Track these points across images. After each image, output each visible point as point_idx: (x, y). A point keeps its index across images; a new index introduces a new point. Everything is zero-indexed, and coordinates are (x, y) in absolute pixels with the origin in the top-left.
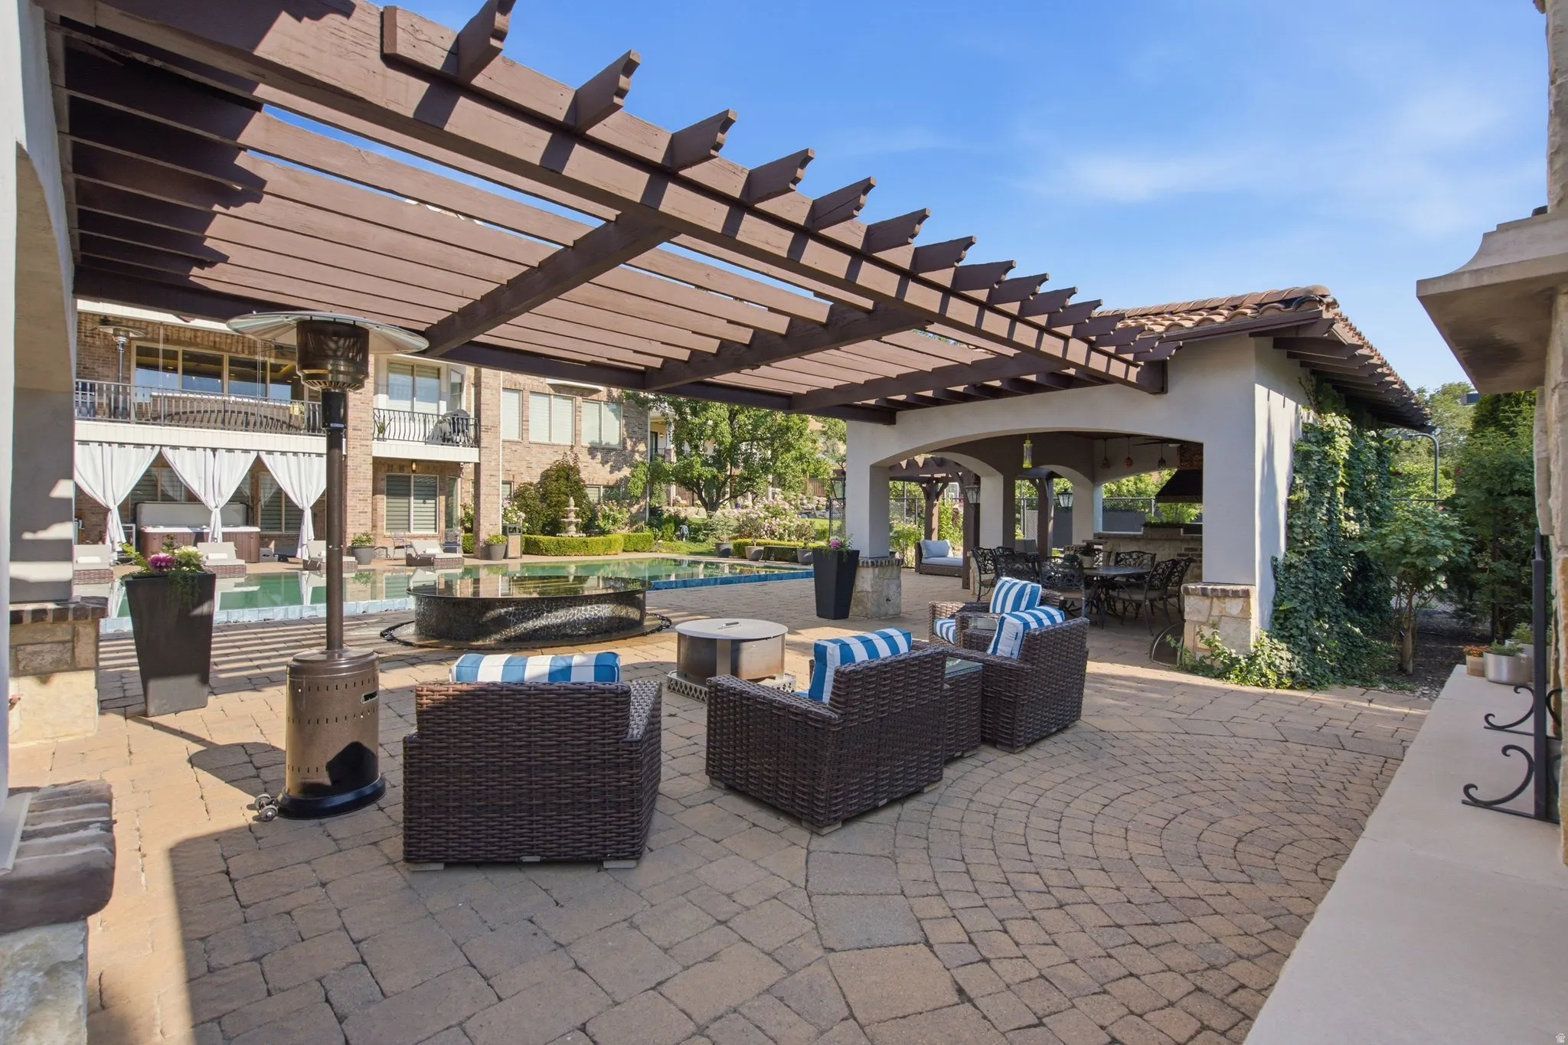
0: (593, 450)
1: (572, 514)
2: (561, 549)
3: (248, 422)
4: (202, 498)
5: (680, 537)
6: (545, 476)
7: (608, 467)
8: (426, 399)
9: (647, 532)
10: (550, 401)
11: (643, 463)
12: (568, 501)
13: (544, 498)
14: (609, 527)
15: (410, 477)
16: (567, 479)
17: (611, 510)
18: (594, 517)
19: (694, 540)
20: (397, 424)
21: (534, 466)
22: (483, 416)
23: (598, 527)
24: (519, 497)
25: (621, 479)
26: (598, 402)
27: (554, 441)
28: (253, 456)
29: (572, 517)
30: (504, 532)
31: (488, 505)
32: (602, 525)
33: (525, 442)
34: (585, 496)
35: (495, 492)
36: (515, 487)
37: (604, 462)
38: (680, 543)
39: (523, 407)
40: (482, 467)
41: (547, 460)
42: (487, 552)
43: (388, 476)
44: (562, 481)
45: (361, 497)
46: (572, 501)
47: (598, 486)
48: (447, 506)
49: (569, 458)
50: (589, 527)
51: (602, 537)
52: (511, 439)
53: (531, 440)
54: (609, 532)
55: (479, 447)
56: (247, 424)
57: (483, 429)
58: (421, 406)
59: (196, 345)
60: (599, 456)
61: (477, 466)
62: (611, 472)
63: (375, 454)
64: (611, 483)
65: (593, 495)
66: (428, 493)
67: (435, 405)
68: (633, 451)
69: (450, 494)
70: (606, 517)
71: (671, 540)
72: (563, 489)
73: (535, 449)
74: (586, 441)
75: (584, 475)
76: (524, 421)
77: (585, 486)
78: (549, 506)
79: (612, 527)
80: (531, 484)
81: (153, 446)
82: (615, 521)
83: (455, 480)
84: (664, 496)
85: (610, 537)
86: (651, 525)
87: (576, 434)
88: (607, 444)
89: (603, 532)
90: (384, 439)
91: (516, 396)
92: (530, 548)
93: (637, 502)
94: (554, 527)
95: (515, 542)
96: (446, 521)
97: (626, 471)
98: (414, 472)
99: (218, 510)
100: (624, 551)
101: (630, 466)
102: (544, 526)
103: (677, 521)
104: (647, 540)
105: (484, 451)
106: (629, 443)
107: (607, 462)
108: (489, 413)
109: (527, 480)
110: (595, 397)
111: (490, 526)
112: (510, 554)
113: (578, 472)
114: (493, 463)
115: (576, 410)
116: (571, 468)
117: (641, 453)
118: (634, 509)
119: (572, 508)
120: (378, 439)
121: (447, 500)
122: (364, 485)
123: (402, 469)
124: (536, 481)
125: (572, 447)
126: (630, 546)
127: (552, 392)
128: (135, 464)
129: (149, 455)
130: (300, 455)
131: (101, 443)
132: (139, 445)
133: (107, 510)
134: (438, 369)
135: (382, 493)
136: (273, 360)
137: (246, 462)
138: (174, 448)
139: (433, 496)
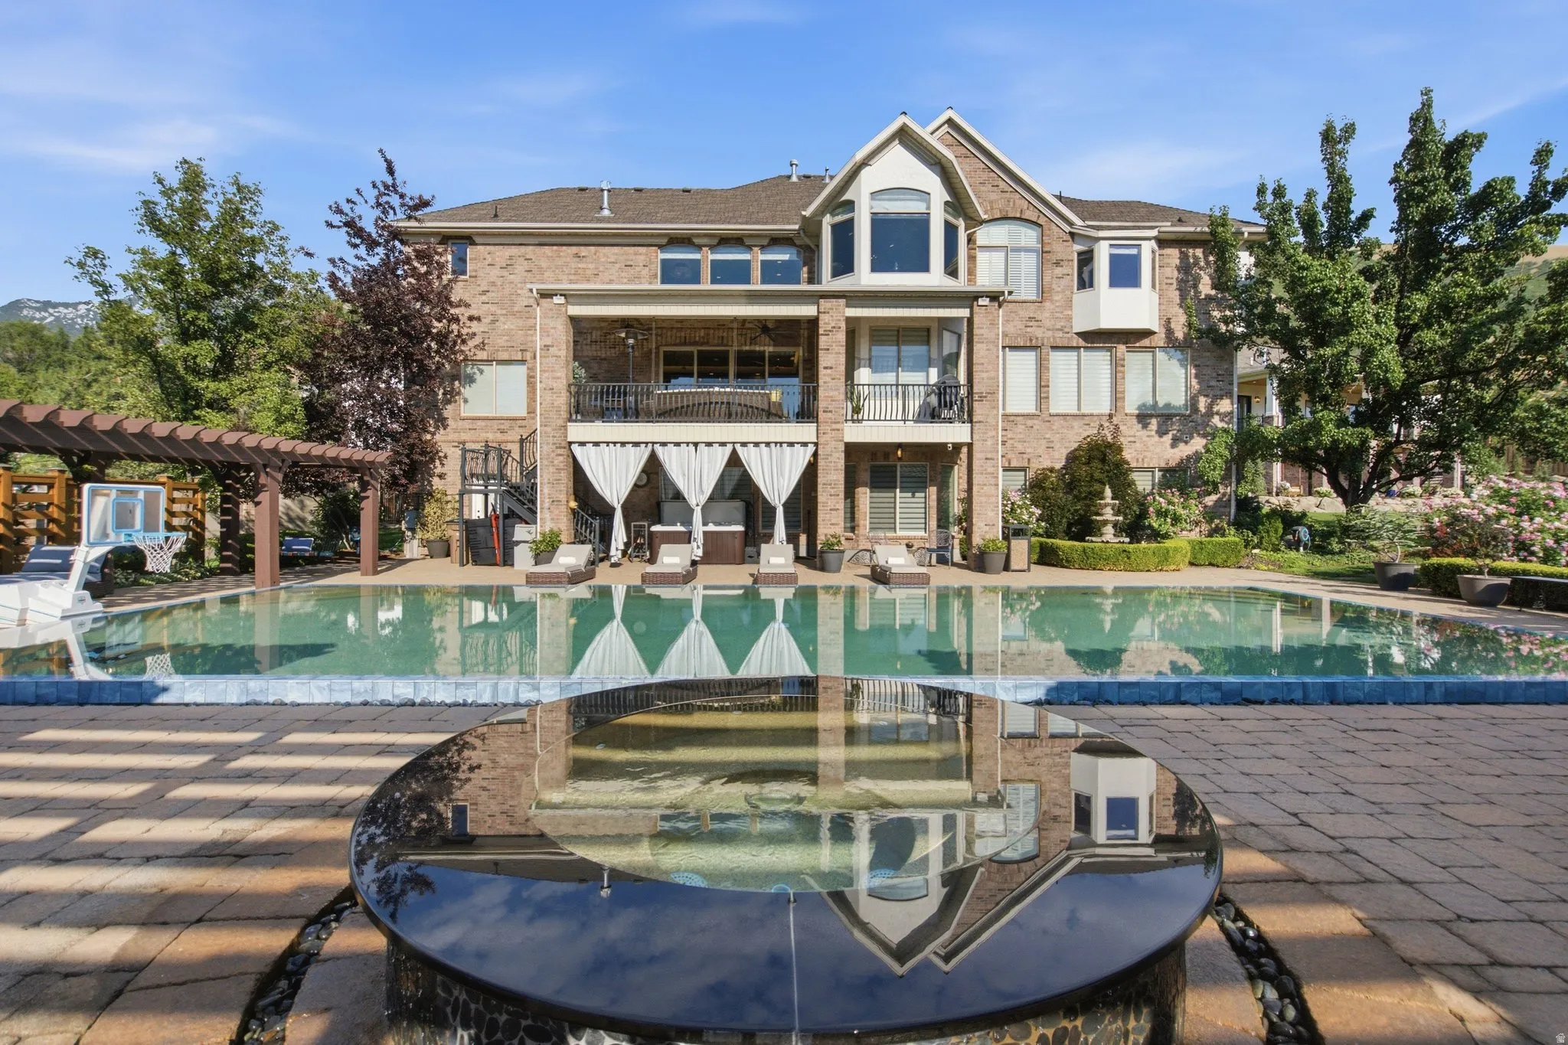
0: (1143, 418)
1: (1108, 511)
2: (1089, 562)
3: (731, 413)
4: (686, 496)
5: (1294, 545)
6: (1072, 458)
7: (1168, 439)
8: (913, 369)
9: (1232, 536)
10: (1079, 357)
11: (1226, 431)
12: (1102, 492)
13: (1070, 487)
14: (1166, 527)
15: (896, 466)
16: (1103, 460)
17: (1170, 503)
18: (1143, 514)
19: (1321, 550)
20: (872, 402)
21: (1057, 446)
22: (975, 381)
23: (1150, 527)
24: (1037, 488)
25: (1189, 458)
26: (1151, 349)
27: (1084, 410)
28: (729, 449)
29: (1108, 514)
30: (1006, 538)
31: (983, 499)
32: (1155, 525)
33: (1045, 416)
34: (1131, 484)
35: (993, 481)
36: (1031, 474)
37: (1161, 433)
38: (1293, 554)
39: (1042, 367)
40: (975, 448)
41: (1074, 437)
42: (978, 561)
43: (872, 467)
44: (1096, 464)
45: (833, 491)
46: (1108, 492)
47: (1151, 470)
48: (939, 500)
49: (1106, 432)
50: (1135, 528)
51: (1154, 545)
52: (1026, 411)
53: (1052, 411)
54: (1166, 536)
55: (971, 421)
56: (730, 415)
57: (976, 397)
58: (906, 377)
59: (707, 343)
60: (1154, 423)
61: (970, 446)
62: (1173, 446)
63: (848, 439)
64: (1173, 463)
65: (1143, 483)
66: (915, 484)
67: (924, 374)
68: (1210, 413)
69: (943, 487)
70: (1161, 514)
71: (1276, 550)
72: (1097, 475)
73: (1058, 423)
74: (1131, 406)
75: (1127, 454)
76: (1042, 387)
77: (1131, 470)
78: (1077, 498)
79: (1172, 529)
80: (1052, 470)
81: (647, 443)
82: (1176, 520)
83: (952, 468)
84: (1261, 482)
85: (1168, 543)
86: (1238, 525)
87: (1117, 396)
88: (1168, 406)
89: (1156, 536)
90: (859, 421)
91: (1030, 357)
92: (1046, 557)
93: (1215, 490)
94: (1084, 527)
95: (1020, 549)
96: (939, 520)
97: (1198, 444)
98: (900, 459)
99: (699, 508)
100: (1192, 564)
101: (1204, 436)
102: (1070, 525)
103: (1290, 520)
104: (1233, 548)
105: (977, 426)
106: (1203, 403)
107: (1166, 433)
108: (985, 375)
109: (1047, 464)
110: (1146, 342)
111: (987, 527)
112: (1014, 566)
113: (1120, 450)
114: (989, 443)
115: (1117, 366)
116: (1109, 446)
117: (1223, 416)
118: (1210, 500)
119: (1109, 500)
120: (853, 421)
121: (939, 492)
122: (835, 477)
123: (886, 456)
124: (1058, 466)
125: (1111, 416)
126: (1202, 558)
127: (1082, 343)
128: (633, 464)
129: (644, 453)
130: (773, 445)
131: (608, 443)
132: (636, 444)
133: (613, 509)
134: (928, 330)
135: (865, 485)
136: (771, 349)
137: (722, 456)
138: (664, 444)
139: (923, 488)
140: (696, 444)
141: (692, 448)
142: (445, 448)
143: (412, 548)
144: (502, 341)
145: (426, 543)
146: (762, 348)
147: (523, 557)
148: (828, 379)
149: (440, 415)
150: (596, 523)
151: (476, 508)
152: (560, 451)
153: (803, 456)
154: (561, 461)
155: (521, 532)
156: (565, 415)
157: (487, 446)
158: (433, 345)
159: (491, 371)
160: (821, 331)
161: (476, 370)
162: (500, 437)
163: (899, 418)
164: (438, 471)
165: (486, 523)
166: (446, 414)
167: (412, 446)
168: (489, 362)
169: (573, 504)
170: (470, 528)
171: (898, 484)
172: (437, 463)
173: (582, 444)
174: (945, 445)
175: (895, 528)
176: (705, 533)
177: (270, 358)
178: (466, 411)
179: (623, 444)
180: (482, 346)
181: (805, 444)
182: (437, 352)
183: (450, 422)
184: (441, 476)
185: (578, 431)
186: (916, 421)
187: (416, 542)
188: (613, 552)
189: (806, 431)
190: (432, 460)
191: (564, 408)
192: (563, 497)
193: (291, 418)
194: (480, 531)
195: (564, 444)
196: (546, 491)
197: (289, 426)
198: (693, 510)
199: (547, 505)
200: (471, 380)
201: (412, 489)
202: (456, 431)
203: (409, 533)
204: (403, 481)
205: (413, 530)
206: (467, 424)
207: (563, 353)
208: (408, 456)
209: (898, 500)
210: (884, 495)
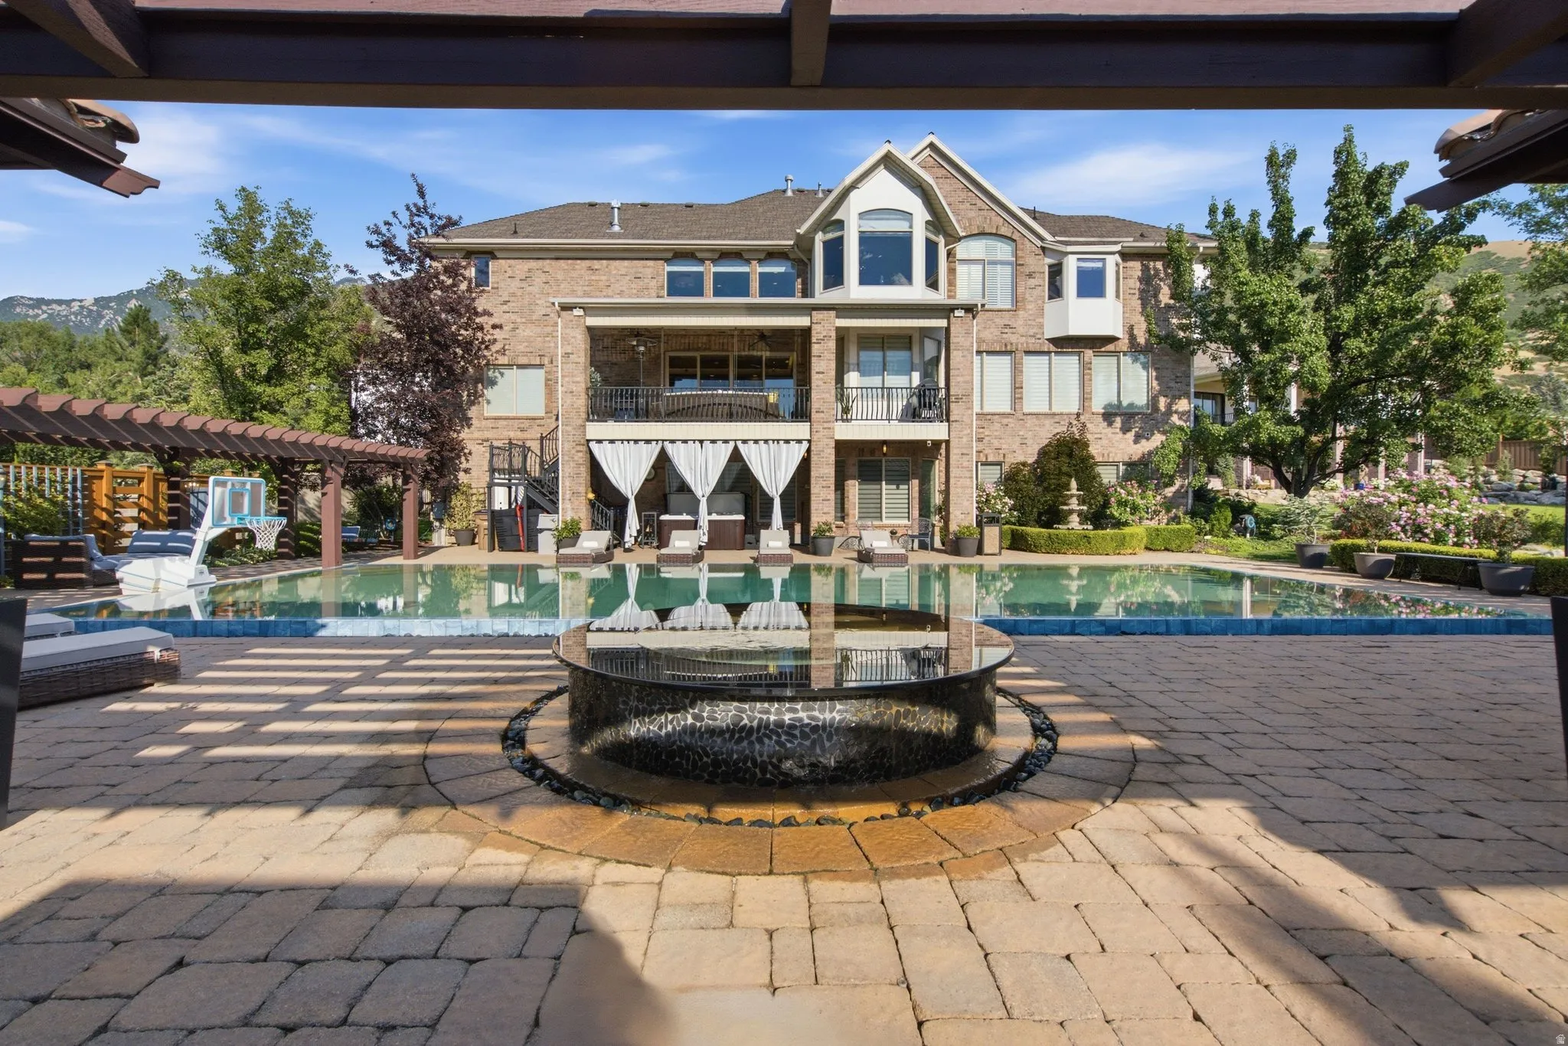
0: (1108, 416)
1: (1074, 500)
2: (1055, 546)
3: (732, 414)
4: (693, 488)
5: (1242, 532)
6: (1043, 453)
7: (1131, 435)
8: (898, 373)
9: (1187, 524)
10: (1050, 360)
11: (1181, 429)
12: (1068, 484)
13: (1041, 479)
14: (1127, 516)
15: (881, 461)
16: (1070, 455)
17: (1129, 494)
18: (1106, 504)
19: (1265, 536)
20: (860, 403)
21: (1029, 442)
22: (952, 384)
23: (1112, 516)
24: (1011, 481)
25: (1150, 453)
26: (1116, 354)
27: (1055, 410)
28: (731, 446)
29: (1074, 504)
30: (979, 524)
31: (959, 490)
32: (1116, 514)
33: (1019, 415)
34: (1096, 477)
35: (968, 474)
36: (1006, 468)
37: (1125, 430)
38: (1240, 540)
39: (1016, 370)
40: (952, 444)
41: (1044, 434)
42: (954, 546)
43: (860, 461)
44: (1064, 459)
45: (824, 484)
46: (1074, 484)
47: (1115, 464)
48: (921, 492)
49: (1074, 429)
50: (1099, 517)
51: (1116, 531)
52: (1002, 411)
53: (1026, 410)
54: (1126, 524)
55: (948, 420)
56: (732, 416)
57: (953, 399)
58: (892, 380)
59: (709, 349)
60: (1118, 420)
61: (947, 442)
62: (1136, 442)
63: (838, 437)
64: (1135, 458)
65: (1108, 476)
66: (900, 478)
67: (907, 377)
68: (1169, 412)
69: (925, 481)
70: (1122, 504)
71: (1226, 536)
72: (1065, 469)
73: (1030, 422)
74: (1098, 405)
75: (1094, 450)
76: (1017, 388)
77: (1096, 464)
78: (1047, 489)
79: (1131, 517)
80: (1024, 464)
81: (657, 441)
82: (1135, 509)
83: (933, 462)
85: (1127, 530)
86: (1193, 514)
87: (1085, 398)
88: (1131, 405)
89: (1119, 524)
90: (847, 420)
91: (1006, 360)
92: (1018, 542)
93: (1171, 484)
94: (1053, 516)
95: (992, 534)
96: (920, 510)
97: (1158, 439)
98: (885, 455)
99: (705, 499)
100: (1148, 549)
101: (1164, 433)
102: (1040, 514)
103: (1239, 510)
104: (1185, 535)
105: (953, 425)
106: (1162, 402)
107: (1129, 430)
108: (960, 379)
109: (1021, 459)
110: (1111, 347)
111: (963, 514)
112: (987, 550)
113: (1086, 445)
114: (965, 440)
115: (1085, 369)
116: (1076, 442)
117: (1181, 415)
118: (1169, 492)
119: (1074, 492)
120: (843, 420)
121: (921, 485)
122: (826, 471)
123: (873, 452)
124: (1030, 461)
125: (1078, 415)
126: (1158, 543)
127: (1052, 348)
128: (645, 459)
129: (655, 449)
131: (622, 441)
132: (648, 442)
133: (626, 501)
134: (911, 337)
135: (854, 478)
136: (768, 354)
137: (725, 452)
138: (673, 441)
139: (906, 481)
140: (701, 442)
141: (698, 444)
142: (470, 446)
143: (440, 537)
144: (521, 348)
145: (454, 533)
146: (759, 353)
147: (546, 543)
148: (821, 383)
149: (465, 415)
150: (611, 513)
151: (501, 500)
152: (579, 448)
153: (798, 453)
154: (581, 457)
155: (544, 521)
156: (584, 416)
157: (510, 443)
158: (459, 351)
159: (511, 374)
160: (814, 340)
161: (497, 374)
162: (519, 435)
163: (884, 417)
164: (464, 466)
165: (510, 513)
166: (470, 414)
167: (443, 444)
168: (510, 366)
169: (591, 496)
170: (496, 518)
171: (884, 477)
172: (463, 459)
173: (599, 441)
174: (925, 442)
175: (881, 518)
176: (709, 521)
177: (320, 365)
178: (489, 411)
179: (636, 441)
180: (503, 352)
181: (799, 441)
182: (463, 357)
183: (474, 421)
184: (467, 471)
185: (596, 430)
186: (900, 421)
187: (443, 531)
188: (627, 538)
189: (801, 430)
190: (459, 457)
191: (583, 409)
192: (582, 489)
193: (337, 418)
194: (506, 520)
195: (583, 441)
196: (567, 484)
197: (337, 426)
198: (699, 501)
199: (568, 497)
200: (493, 383)
201: (442, 483)
202: (480, 429)
203: (437, 524)
204: (435, 476)
205: (441, 521)
206: (490, 424)
207: (582, 360)
208: (438, 453)
209: (884, 492)
210: (872, 487)
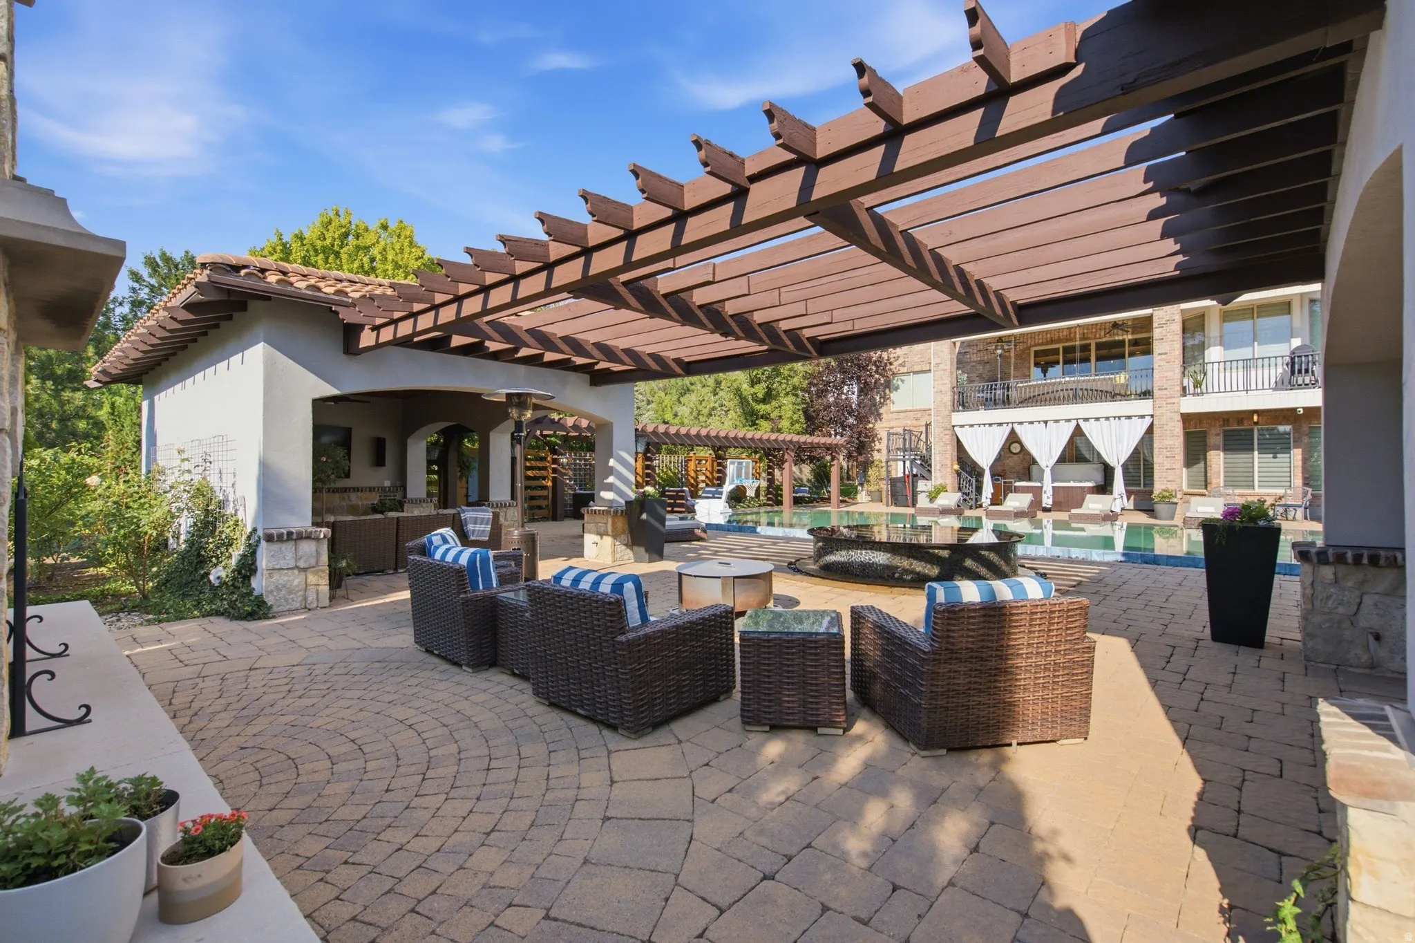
3: (1076, 396)
4: (1038, 461)
15: (1252, 430)
28: (1073, 424)
43: (1225, 431)
56: (1076, 398)
63: (1186, 410)
66: (1278, 446)
67: (1285, 345)
81: (1009, 423)
99: (1049, 469)
122: (1171, 443)
123: (1241, 422)
128: (997, 439)
129: (1006, 431)
130: (1112, 419)
131: (979, 425)
132: (1000, 424)
133: (984, 470)
134: (1289, 303)
135: (1218, 449)
137: (1068, 429)
138: (1021, 423)
139: (1287, 449)
140: (1046, 422)
141: (1043, 424)
142: (883, 434)
143: (862, 496)
144: (916, 359)
145: (870, 493)
147: (923, 501)
148: (1162, 363)
149: (877, 411)
150: (973, 480)
151: (898, 470)
152: (947, 432)
153: (1141, 427)
154: (947, 439)
155: (922, 485)
156: (950, 408)
157: (905, 430)
158: (874, 368)
159: (909, 379)
160: (1155, 325)
161: (900, 382)
162: (915, 423)
163: (1241, 388)
164: (876, 448)
165: (903, 480)
166: (881, 411)
167: (860, 433)
168: (908, 373)
169: (956, 467)
170: (893, 482)
171: (1256, 446)
172: (877, 443)
173: (962, 426)
174: (1294, 410)
175: (1253, 487)
176: (1054, 488)
177: (788, 390)
178: (894, 408)
179: (990, 425)
180: (903, 365)
181: (1142, 417)
182: (876, 372)
183: (884, 416)
184: (879, 451)
185: (960, 418)
186: (1274, 389)
187: (864, 493)
188: (983, 499)
189: (1145, 406)
190: (874, 441)
191: (949, 403)
192: (949, 462)
193: (797, 421)
194: (899, 485)
195: (949, 427)
196: (938, 459)
197: (797, 426)
198: (1043, 471)
199: (938, 468)
200: (897, 388)
201: (861, 459)
202: (888, 420)
203: (860, 488)
204: (855, 454)
205: (862, 485)
206: (895, 415)
207: (948, 367)
208: (858, 439)
209: (1256, 460)
210: (1240, 458)
